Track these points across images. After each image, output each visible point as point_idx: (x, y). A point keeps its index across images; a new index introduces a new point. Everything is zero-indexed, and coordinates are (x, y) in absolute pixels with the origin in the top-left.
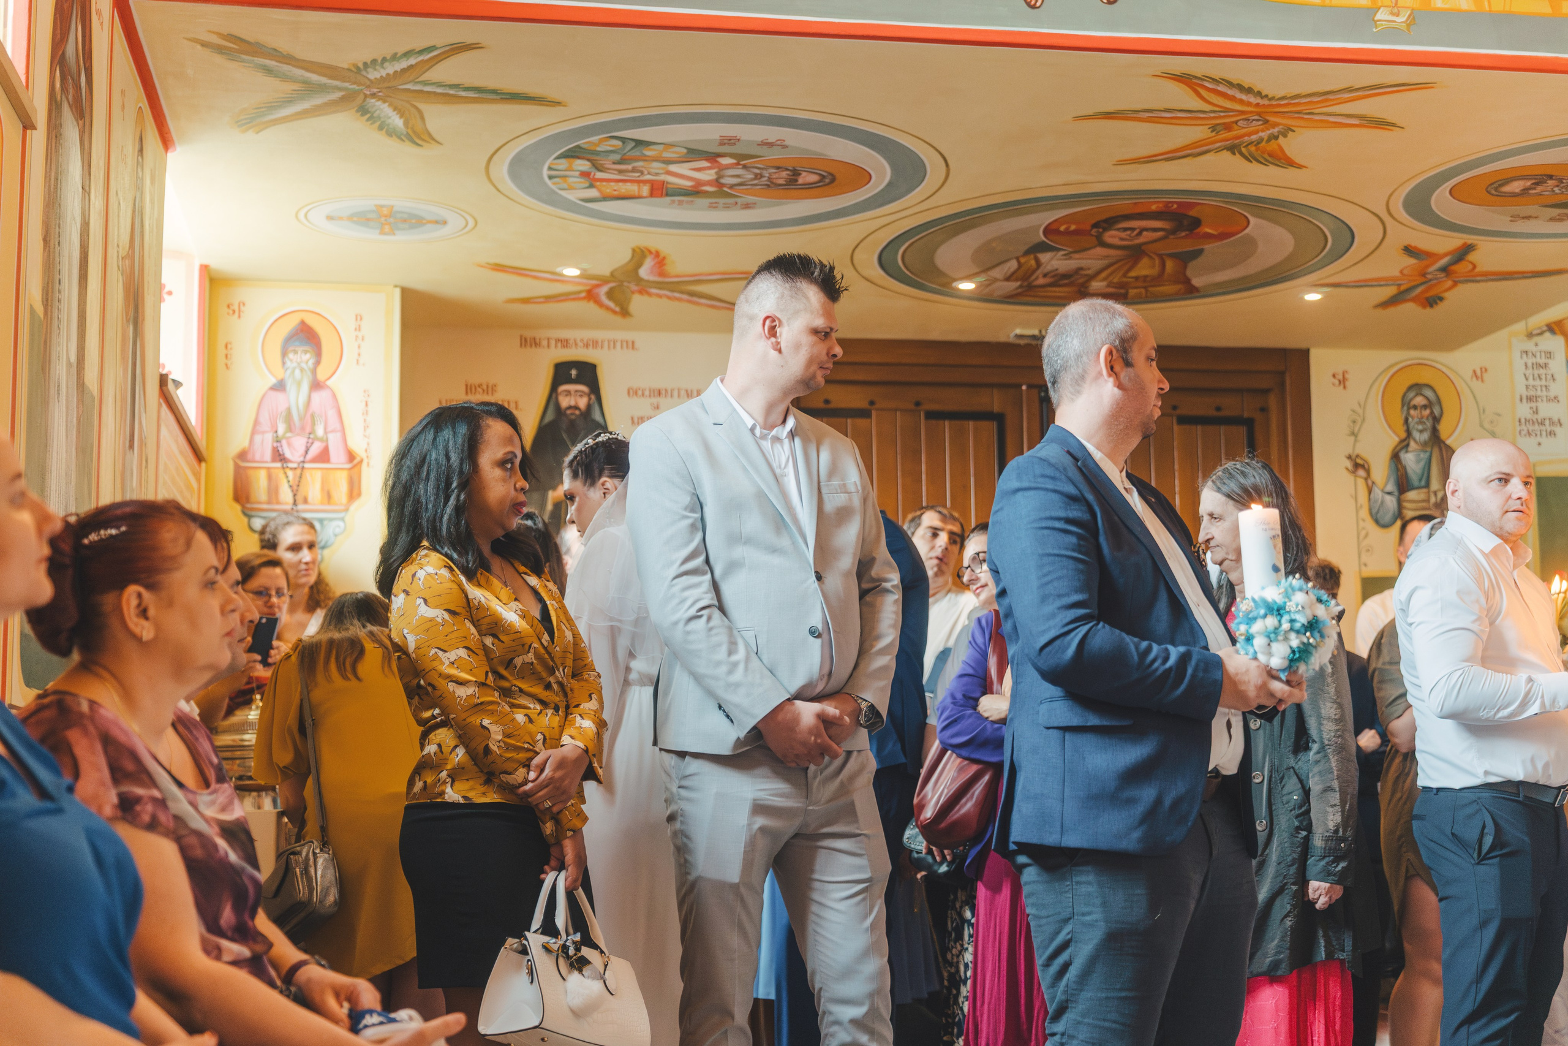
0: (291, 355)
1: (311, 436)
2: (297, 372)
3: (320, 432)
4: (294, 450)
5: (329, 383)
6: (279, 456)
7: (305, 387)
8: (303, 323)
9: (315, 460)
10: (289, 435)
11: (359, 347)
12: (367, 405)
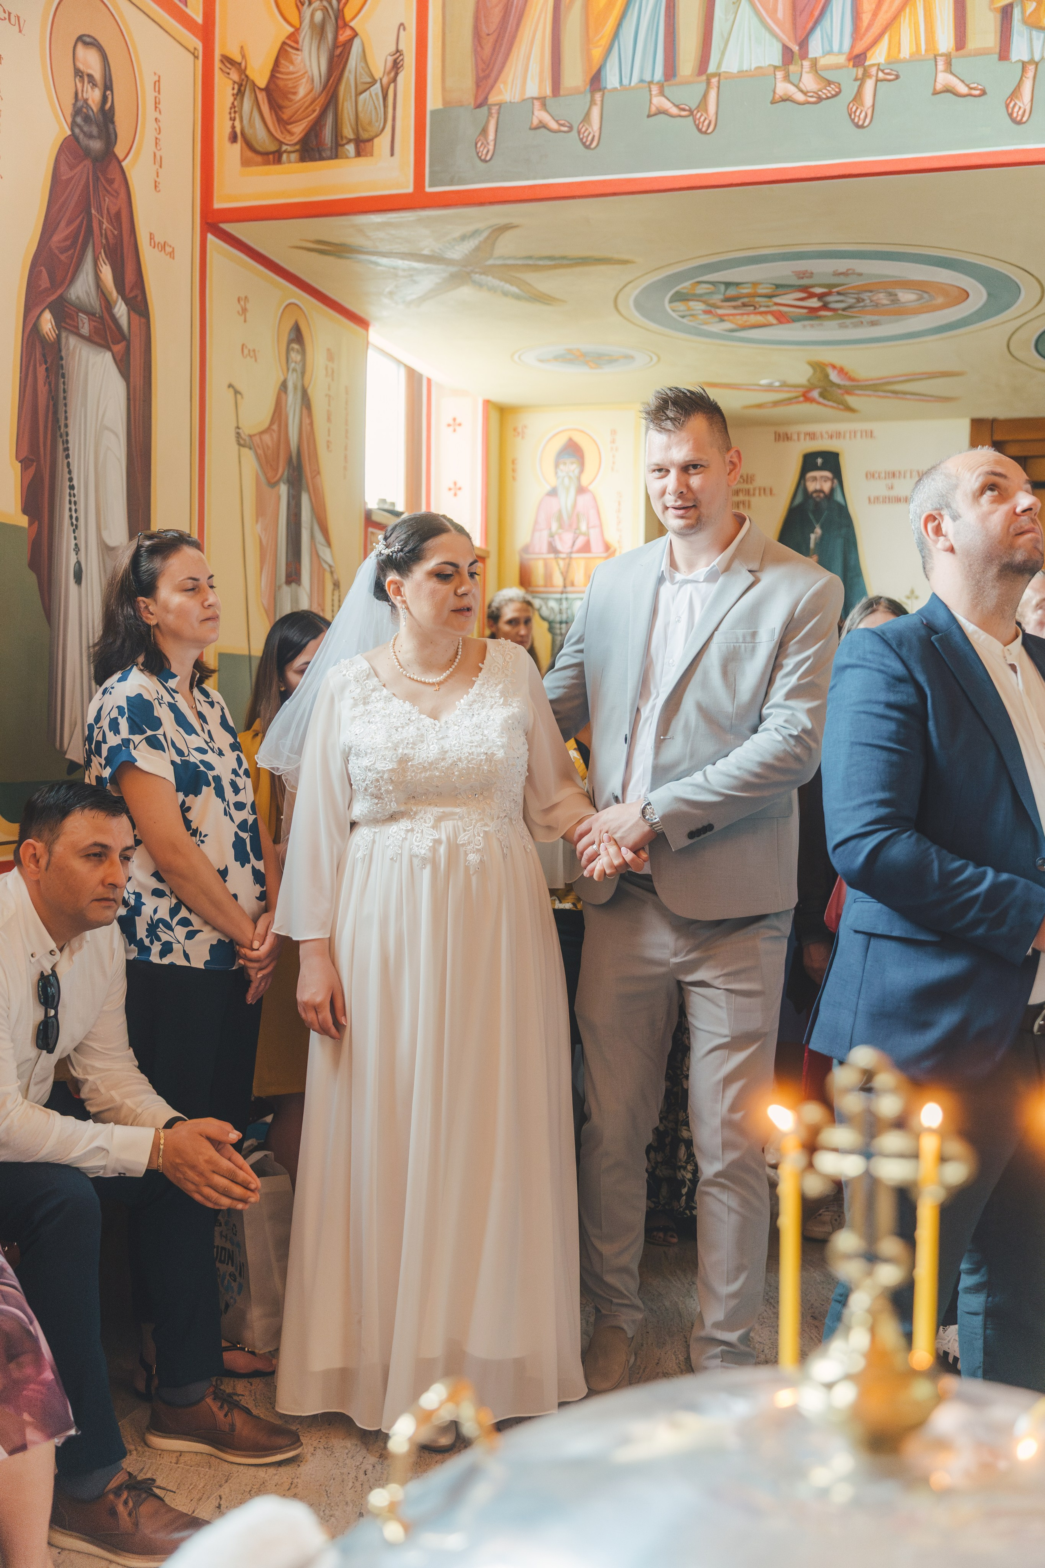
0: (562, 467)
1: (578, 532)
2: (566, 480)
3: (583, 527)
4: (564, 544)
5: (591, 488)
6: (553, 549)
7: (573, 492)
8: (571, 440)
9: (580, 551)
10: (560, 531)
11: (614, 456)
12: (619, 504)
